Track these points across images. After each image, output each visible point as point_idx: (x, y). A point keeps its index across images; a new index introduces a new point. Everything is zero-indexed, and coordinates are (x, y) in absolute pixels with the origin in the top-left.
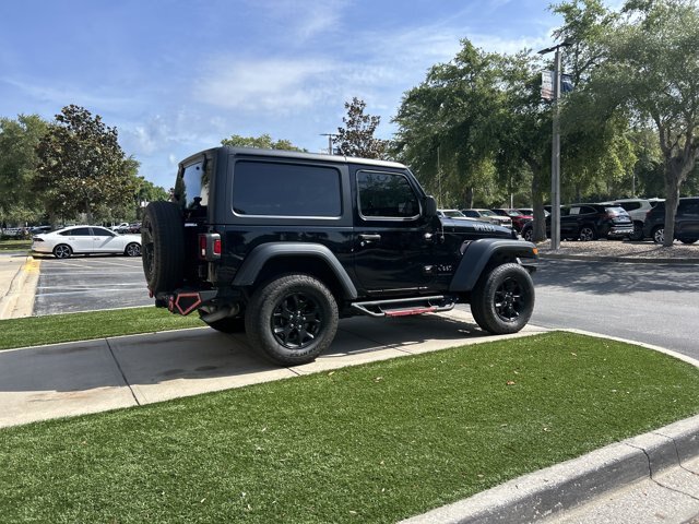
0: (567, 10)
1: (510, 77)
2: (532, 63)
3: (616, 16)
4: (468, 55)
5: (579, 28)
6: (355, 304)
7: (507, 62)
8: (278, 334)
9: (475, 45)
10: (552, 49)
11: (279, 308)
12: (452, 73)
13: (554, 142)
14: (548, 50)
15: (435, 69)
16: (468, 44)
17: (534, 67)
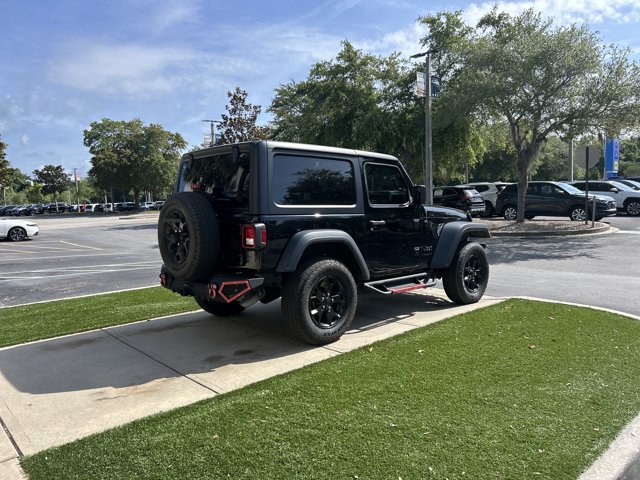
0: (432, 22)
1: (384, 76)
2: (401, 65)
3: (470, 30)
4: (349, 55)
5: (442, 37)
6: (367, 284)
7: (382, 63)
9: (355, 47)
10: (424, 55)
11: (315, 291)
12: (337, 71)
13: (426, 134)
14: (419, 55)
15: (318, 66)
16: (348, 45)
17: (403, 68)
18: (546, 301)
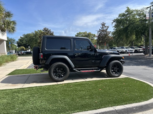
1: (139, 15)
2: (145, 11)
4: (128, 10)
6: (74, 69)
8: (55, 75)
10: (149, 7)
11: (55, 69)
12: (124, 15)
13: (150, 30)
15: (120, 14)
16: (128, 8)
18: (138, 80)
